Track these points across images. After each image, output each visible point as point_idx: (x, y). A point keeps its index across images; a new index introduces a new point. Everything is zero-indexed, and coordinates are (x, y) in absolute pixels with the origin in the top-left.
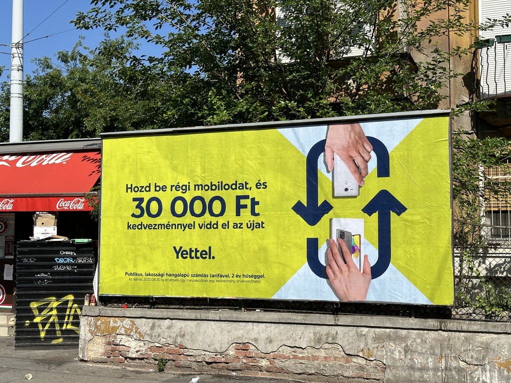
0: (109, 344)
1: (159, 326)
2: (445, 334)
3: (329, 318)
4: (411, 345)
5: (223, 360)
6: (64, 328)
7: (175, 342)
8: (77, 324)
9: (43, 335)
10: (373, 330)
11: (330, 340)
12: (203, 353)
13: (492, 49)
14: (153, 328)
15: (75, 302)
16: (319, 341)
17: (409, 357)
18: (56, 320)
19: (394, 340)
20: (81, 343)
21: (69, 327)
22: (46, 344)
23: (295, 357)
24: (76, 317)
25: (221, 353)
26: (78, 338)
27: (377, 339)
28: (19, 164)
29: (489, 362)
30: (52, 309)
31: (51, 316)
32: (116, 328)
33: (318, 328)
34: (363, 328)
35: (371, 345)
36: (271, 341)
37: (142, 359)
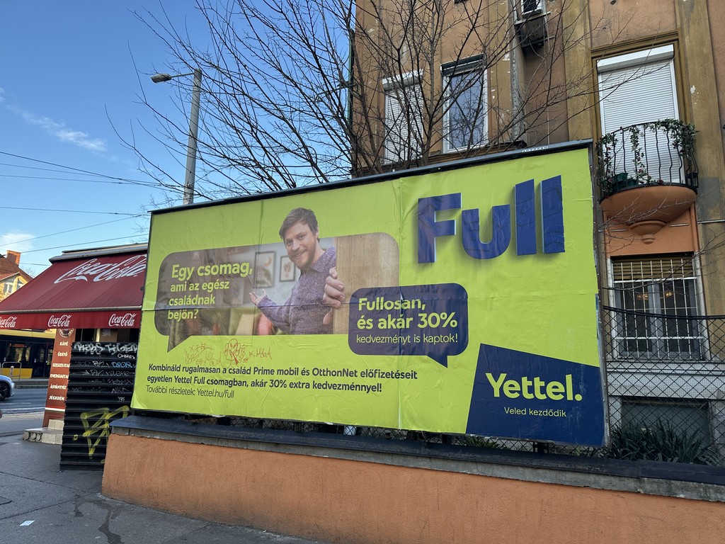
9: (91, 453)
22: (94, 464)
30: (103, 423)
31: (102, 429)
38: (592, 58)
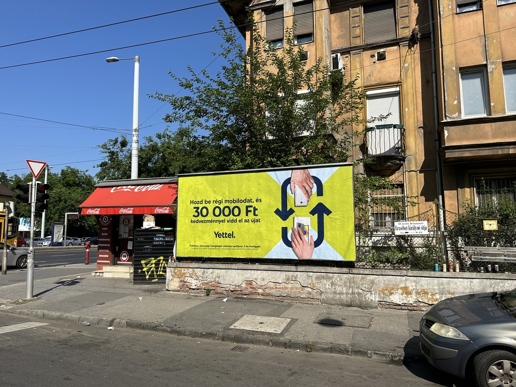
0: (181, 281)
1: (207, 272)
2: (352, 275)
3: (293, 268)
4: (335, 281)
5: (239, 289)
6: (158, 273)
7: (215, 280)
8: (165, 272)
9: (147, 277)
10: (315, 273)
11: (294, 279)
12: (229, 286)
13: (374, 132)
14: (203, 273)
15: (164, 260)
16: (288, 279)
17: (334, 287)
18: (154, 270)
19: (326, 279)
20: (167, 281)
21: (161, 273)
22: (149, 282)
23: (276, 288)
24: (165, 268)
25: (238, 286)
26: (166, 279)
27: (317, 278)
28: (136, 190)
29: (374, 289)
30: (152, 264)
31: (152, 267)
32: (184, 274)
33: (288, 273)
34: (310, 273)
35: (315, 281)
36: (263, 280)
37: (198, 289)
38: (364, 90)
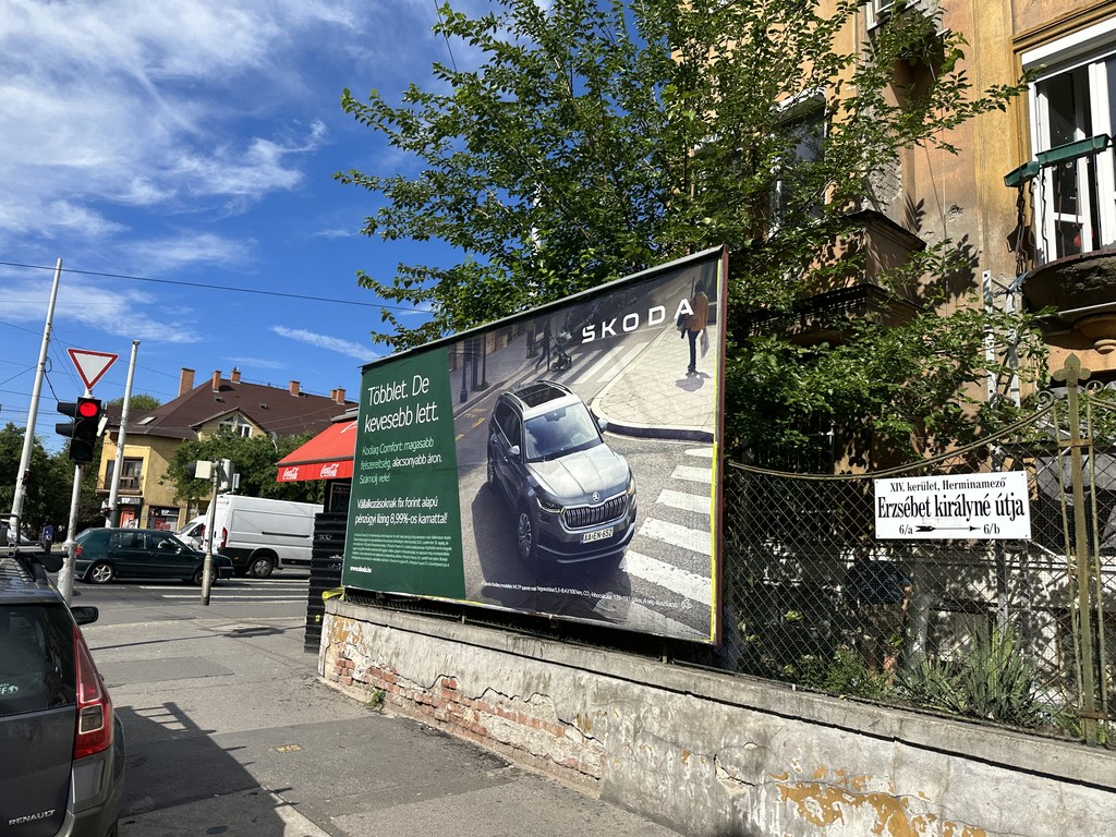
0: (340, 655)
1: (380, 636)
2: (698, 703)
4: (645, 718)
5: (430, 701)
7: (391, 663)
10: (595, 677)
11: (541, 688)
12: (413, 685)
14: (375, 638)
16: (528, 687)
19: (622, 704)
20: (321, 651)
23: (500, 712)
25: (429, 690)
27: (601, 696)
29: (767, 780)
32: (346, 634)
33: (529, 664)
34: (583, 673)
36: (477, 679)
37: (365, 683)
38: (1015, 51)
